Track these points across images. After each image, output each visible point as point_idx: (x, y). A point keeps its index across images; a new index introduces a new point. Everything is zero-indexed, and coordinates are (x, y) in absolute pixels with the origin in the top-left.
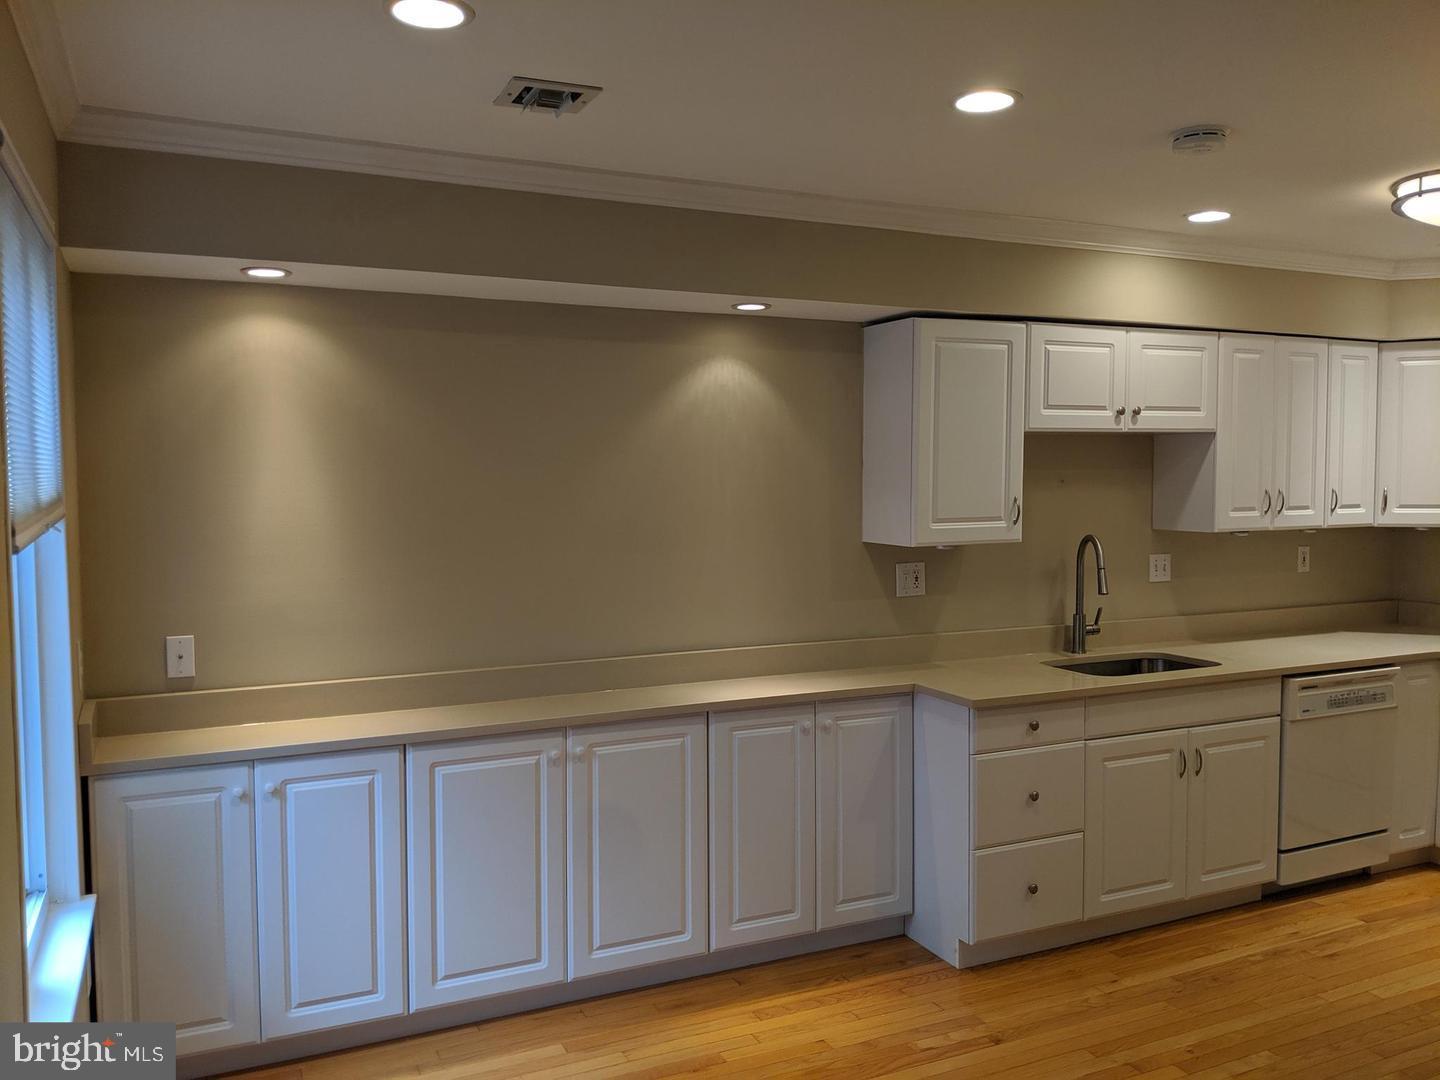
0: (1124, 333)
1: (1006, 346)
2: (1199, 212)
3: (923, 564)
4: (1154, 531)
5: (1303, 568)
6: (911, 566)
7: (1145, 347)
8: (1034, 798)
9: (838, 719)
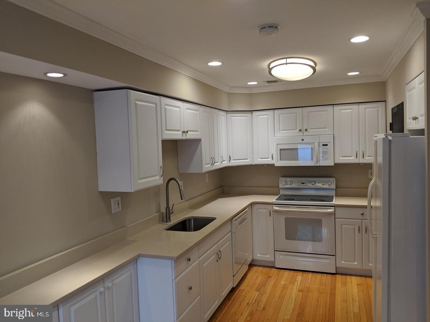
0: (182, 103)
1: (155, 105)
2: (212, 62)
3: (120, 197)
4: (178, 173)
5: (207, 180)
6: (116, 199)
7: (187, 109)
8: (190, 288)
9: (113, 281)
